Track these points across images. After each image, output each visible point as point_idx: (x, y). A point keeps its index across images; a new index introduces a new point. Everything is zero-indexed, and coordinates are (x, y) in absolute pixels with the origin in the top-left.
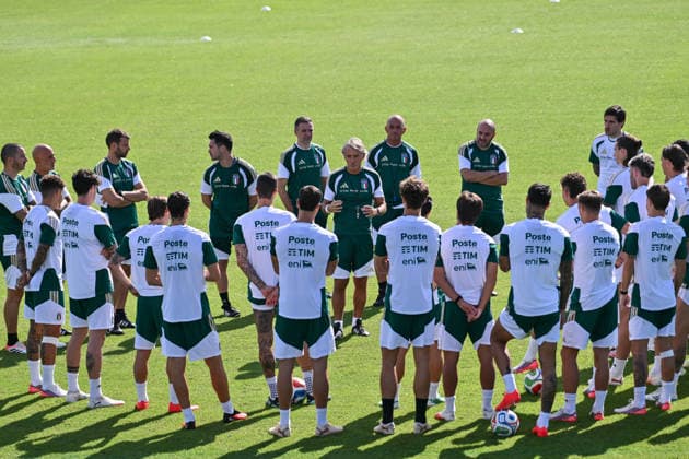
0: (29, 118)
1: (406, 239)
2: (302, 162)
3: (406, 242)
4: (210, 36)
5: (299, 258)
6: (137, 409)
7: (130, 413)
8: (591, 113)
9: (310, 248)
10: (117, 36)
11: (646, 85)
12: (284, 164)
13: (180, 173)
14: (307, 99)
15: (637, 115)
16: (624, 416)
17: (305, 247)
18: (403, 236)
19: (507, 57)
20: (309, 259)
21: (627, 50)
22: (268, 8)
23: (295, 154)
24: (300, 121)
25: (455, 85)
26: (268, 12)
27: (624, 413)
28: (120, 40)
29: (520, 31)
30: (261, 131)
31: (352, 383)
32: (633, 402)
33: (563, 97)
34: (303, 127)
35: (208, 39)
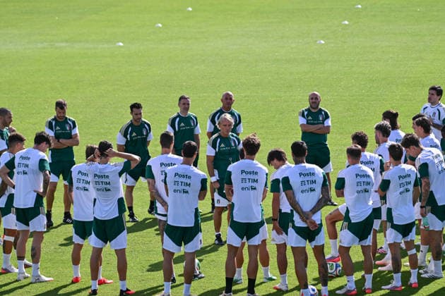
0: (5, 94)
1: (244, 174)
2: (182, 124)
3: (244, 176)
4: (122, 42)
5: (181, 188)
6: (73, 282)
7: (69, 285)
8: (368, 96)
9: (188, 181)
10: (62, 42)
11: (404, 78)
12: (171, 126)
13: (102, 131)
14: (184, 84)
15: (398, 98)
16: (388, 291)
17: (184, 180)
18: (243, 172)
19: (314, 58)
20: (187, 188)
21: (391, 56)
22: (160, 25)
23: (178, 119)
24: (182, 98)
25: (281, 76)
26: (160, 27)
27: (388, 289)
28: (64, 44)
29: (323, 42)
30: (155, 104)
31: (212, 267)
32: (394, 282)
33: (350, 85)
34: (184, 102)
35: (121, 44)
